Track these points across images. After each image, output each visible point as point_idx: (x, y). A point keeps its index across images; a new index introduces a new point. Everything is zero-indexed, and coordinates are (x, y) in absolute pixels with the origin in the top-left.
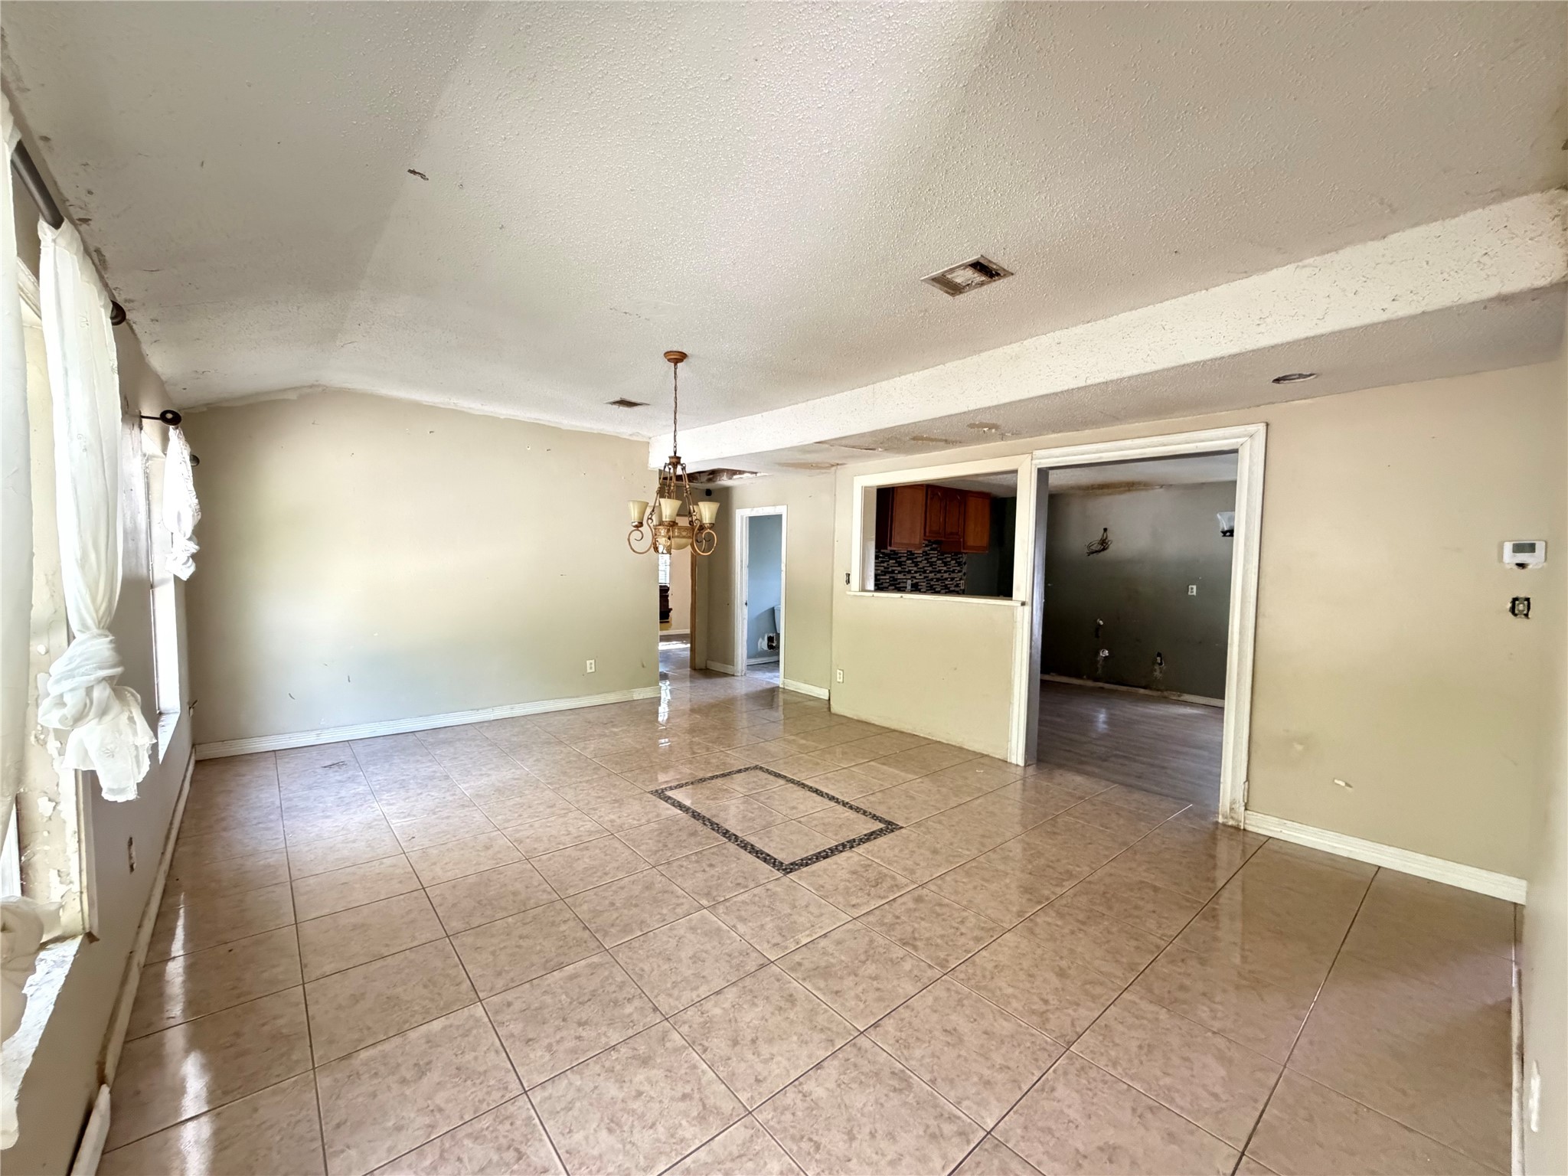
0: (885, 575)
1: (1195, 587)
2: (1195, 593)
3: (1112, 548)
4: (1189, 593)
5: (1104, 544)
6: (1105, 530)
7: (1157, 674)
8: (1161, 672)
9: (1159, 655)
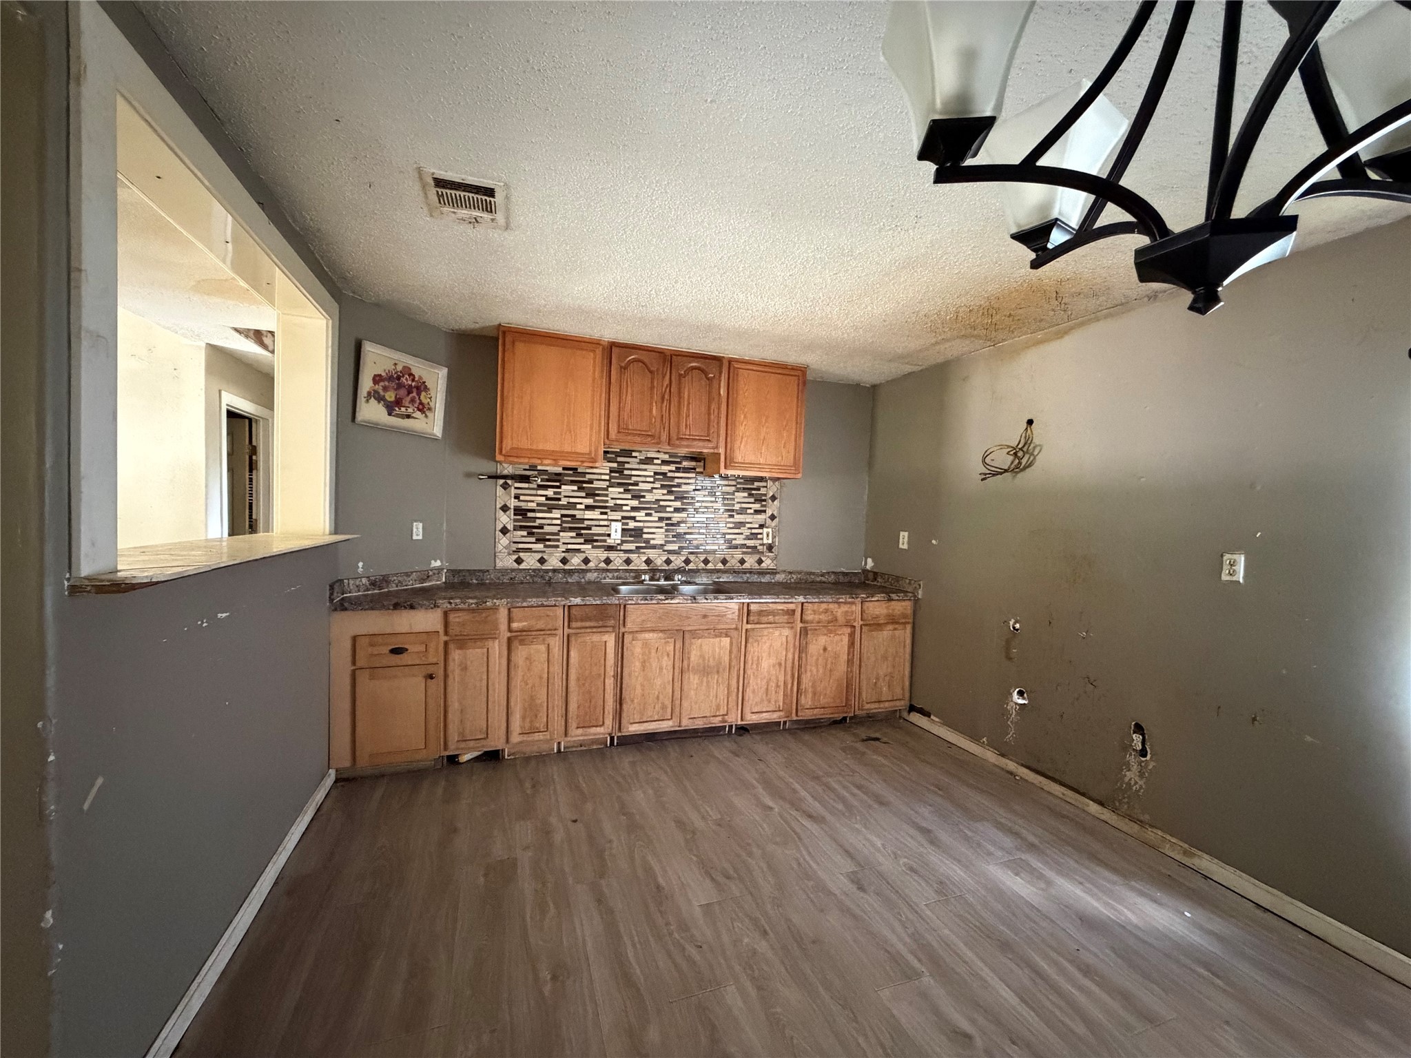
0: (550, 509)
1: (1241, 560)
2: (1240, 577)
3: (1041, 461)
4: (1225, 577)
5: (1022, 455)
6: (1030, 422)
7: (1131, 775)
8: (1141, 775)
9: (1139, 729)
